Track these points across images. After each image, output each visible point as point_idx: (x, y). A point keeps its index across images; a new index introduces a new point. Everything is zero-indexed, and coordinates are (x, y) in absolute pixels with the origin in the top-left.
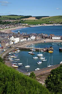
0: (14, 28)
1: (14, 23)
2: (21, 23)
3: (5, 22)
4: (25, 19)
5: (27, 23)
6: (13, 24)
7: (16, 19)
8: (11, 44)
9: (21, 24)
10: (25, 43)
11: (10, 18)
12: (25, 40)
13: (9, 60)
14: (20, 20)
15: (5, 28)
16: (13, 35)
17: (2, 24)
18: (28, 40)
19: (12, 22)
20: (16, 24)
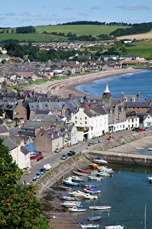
0: (88, 77)
1: (86, 53)
2: (116, 54)
3: (52, 51)
4: (132, 37)
5: (141, 52)
6: (83, 57)
7: (93, 40)
8: (73, 142)
9: (115, 58)
10: (135, 139)
11: (69, 35)
12: (131, 124)
13: (65, 209)
14: (112, 42)
15: (52, 74)
16: (82, 105)
17: (37, 59)
18: (146, 125)
19: (78, 52)
20: (96, 59)
